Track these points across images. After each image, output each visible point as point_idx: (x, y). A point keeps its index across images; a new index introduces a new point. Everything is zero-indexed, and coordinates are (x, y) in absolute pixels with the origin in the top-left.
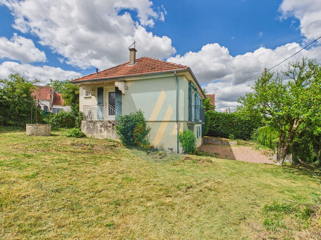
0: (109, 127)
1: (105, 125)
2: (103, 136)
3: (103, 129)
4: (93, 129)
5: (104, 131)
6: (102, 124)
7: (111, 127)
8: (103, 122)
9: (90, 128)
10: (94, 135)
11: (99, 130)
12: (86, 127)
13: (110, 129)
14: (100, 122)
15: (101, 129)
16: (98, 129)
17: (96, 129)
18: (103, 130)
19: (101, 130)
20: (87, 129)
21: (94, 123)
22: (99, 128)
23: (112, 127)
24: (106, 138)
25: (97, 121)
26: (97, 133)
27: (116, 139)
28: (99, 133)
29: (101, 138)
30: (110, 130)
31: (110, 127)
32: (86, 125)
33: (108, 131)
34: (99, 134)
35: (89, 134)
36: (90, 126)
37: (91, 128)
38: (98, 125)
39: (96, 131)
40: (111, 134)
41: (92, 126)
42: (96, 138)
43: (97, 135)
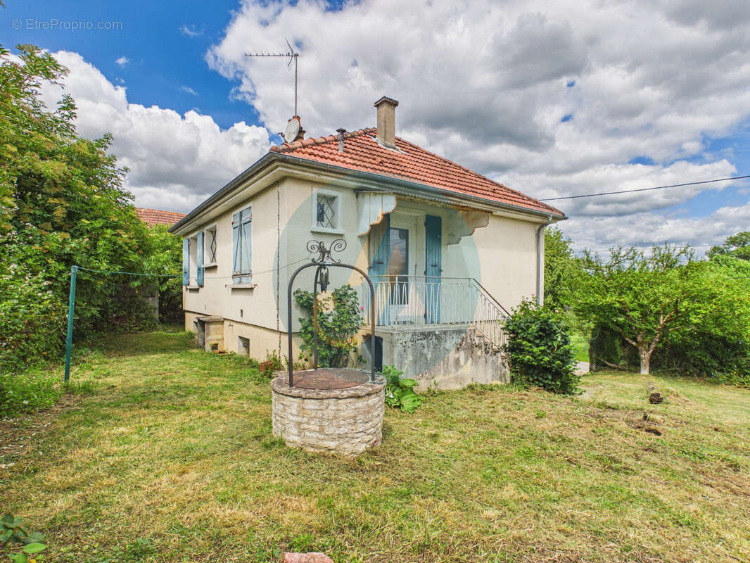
0: (476, 346)
1: (469, 341)
2: (462, 378)
3: (462, 355)
4: (435, 360)
5: (467, 359)
6: (460, 341)
7: (480, 348)
8: (463, 335)
9: (423, 359)
10: (437, 379)
11: (452, 361)
12: (410, 358)
13: (479, 353)
14: (455, 336)
15: (457, 356)
16: (448, 358)
17: (444, 361)
18: (462, 361)
19: (457, 361)
20: (415, 362)
21: (438, 338)
22: (452, 356)
23: (483, 347)
24: (469, 382)
25: (445, 333)
26: (444, 374)
27: (493, 380)
28: (453, 369)
29: (459, 387)
30: (480, 357)
31: (479, 346)
32: (409, 351)
33: (475, 362)
34: (451, 376)
35: (423, 381)
36: (425, 351)
37: (429, 356)
38: (450, 343)
39: (444, 364)
40: (481, 368)
41: (431, 349)
42: (443, 388)
43: (446, 378)
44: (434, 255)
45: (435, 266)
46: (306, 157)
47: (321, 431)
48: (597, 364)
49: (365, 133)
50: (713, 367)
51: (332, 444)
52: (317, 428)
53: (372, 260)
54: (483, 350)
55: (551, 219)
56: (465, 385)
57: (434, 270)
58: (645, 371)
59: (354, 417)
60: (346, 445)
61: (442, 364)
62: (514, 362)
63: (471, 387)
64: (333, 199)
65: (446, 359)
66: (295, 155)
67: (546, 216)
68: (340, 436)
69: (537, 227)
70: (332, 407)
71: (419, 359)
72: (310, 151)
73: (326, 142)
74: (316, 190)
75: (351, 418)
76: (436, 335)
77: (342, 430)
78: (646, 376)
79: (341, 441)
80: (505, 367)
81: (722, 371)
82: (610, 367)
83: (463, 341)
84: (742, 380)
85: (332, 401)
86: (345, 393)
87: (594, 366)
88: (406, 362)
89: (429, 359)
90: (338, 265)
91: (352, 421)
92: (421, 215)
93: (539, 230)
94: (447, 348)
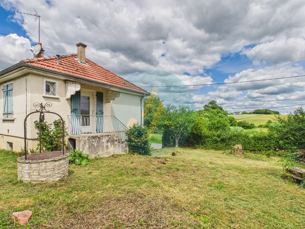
0: (115, 141)
1: (112, 139)
2: (109, 153)
3: (109, 144)
4: (98, 146)
5: (111, 146)
6: (108, 139)
8: (110, 137)
9: (93, 146)
10: (99, 153)
11: (105, 146)
12: (87, 146)
13: (116, 143)
14: (106, 137)
15: (107, 144)
16: (103, 145)
17: (102, 146)
18: (109, 146)
19: (107, 147)
20: (89, 148)
21: (99, 138)
22: (105, 144)
23: (118, 141)
24: (112, 154)
25: (102, 136)
27: (122, 152)
28: (105, 149)
29: (108, 156)
30: (116, 144)
31: (116, 141)
32: (87, 143)
33: (114, 146)
34: (105, 152)
35: (93, 154)
36: (94, 143)
37: (95, 145)
38: (104, 140)
39: (102, 148)
40: (117, 148)
41: (96, 142)
42: (102, 157)
43: (103, 152)
44: (100, 107)
45: (101, 111)
46: (39, 66)
47: (39, 174)
48: (164, 145)
49: (72, 56)
50: (195, 143)
51: (44, 179)
52: (37, 174)
53: (72, 109)
54: (118, 142)
55: (145, 95)
56: (111, 155)
57: (100, 113)
58: (177, 146)
59: (54, 168)
60: (50, 179)
61: (101, 148)
62: (129, 146)
63: (113, 156)
64: (54, 83)
65: (103, 146)
66: (33, 64)
67: (143, 94)
68: (47, 176)
69: (141, 98)
70: (44, 165)
71: (91, 146)
72: (42, 63)
73: (51, 59)
74: (45, 80)
75: (52, 168)
76: (98, 137)
77: (48, 174)
78: (177, 148)
79: (48, 178)
80: (127, 147)
81: (197, 144)
82: (168, 145)
83: (109, 139)
84: (202, 147)
85: (43, 163)
86: (50, 160)
87: (163, 145)
88: (86, 148)
89: (95, 146)
90: (48, 112)
91: (53, 170)
92: (95, 92)
93: (141, 99)
94: (103, 142)
